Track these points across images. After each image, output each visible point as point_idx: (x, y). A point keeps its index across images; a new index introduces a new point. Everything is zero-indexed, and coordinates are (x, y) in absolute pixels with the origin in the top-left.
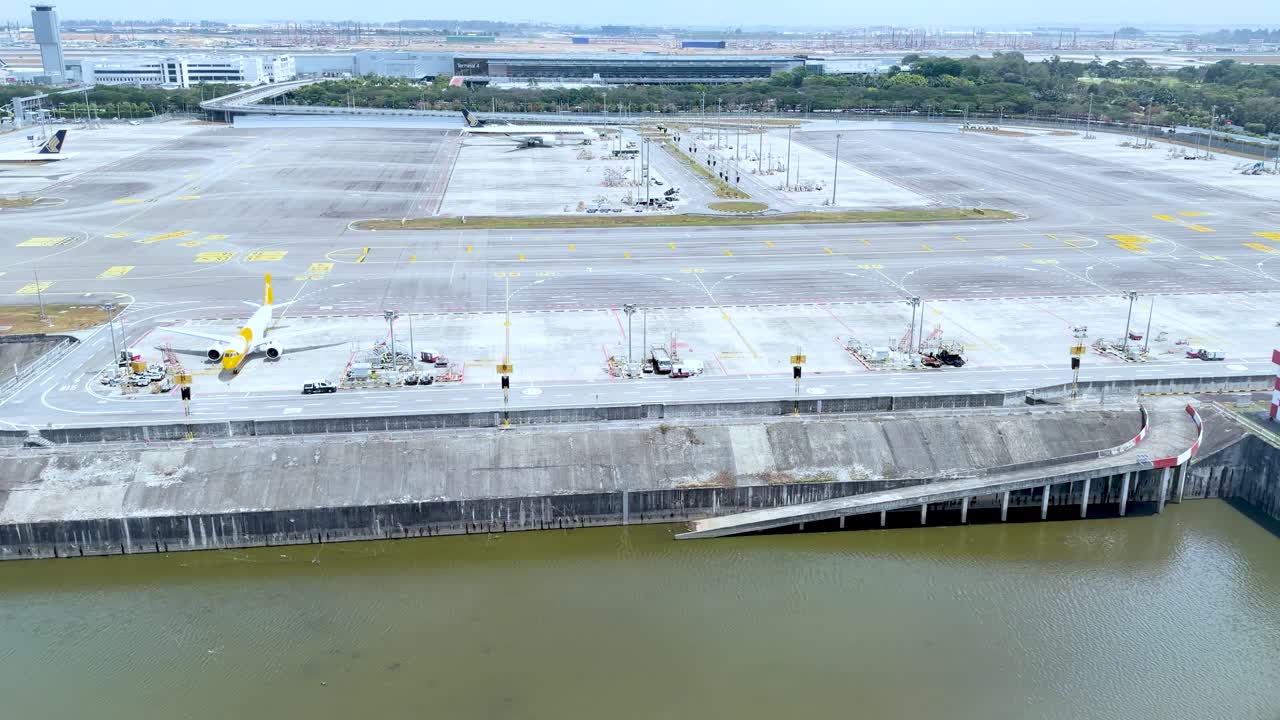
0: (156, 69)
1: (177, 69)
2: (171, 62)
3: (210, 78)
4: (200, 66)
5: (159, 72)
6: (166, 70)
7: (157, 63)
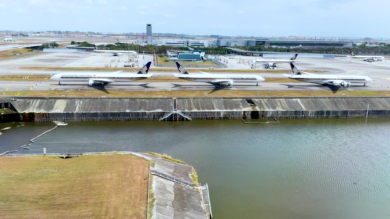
0: (183, 43)
1: (189, 43)
2: (188, 41)
3: (196, 46)
4: (194, 42)
5: (183, 44)
6: (186, 43)
7: (183, 41)
